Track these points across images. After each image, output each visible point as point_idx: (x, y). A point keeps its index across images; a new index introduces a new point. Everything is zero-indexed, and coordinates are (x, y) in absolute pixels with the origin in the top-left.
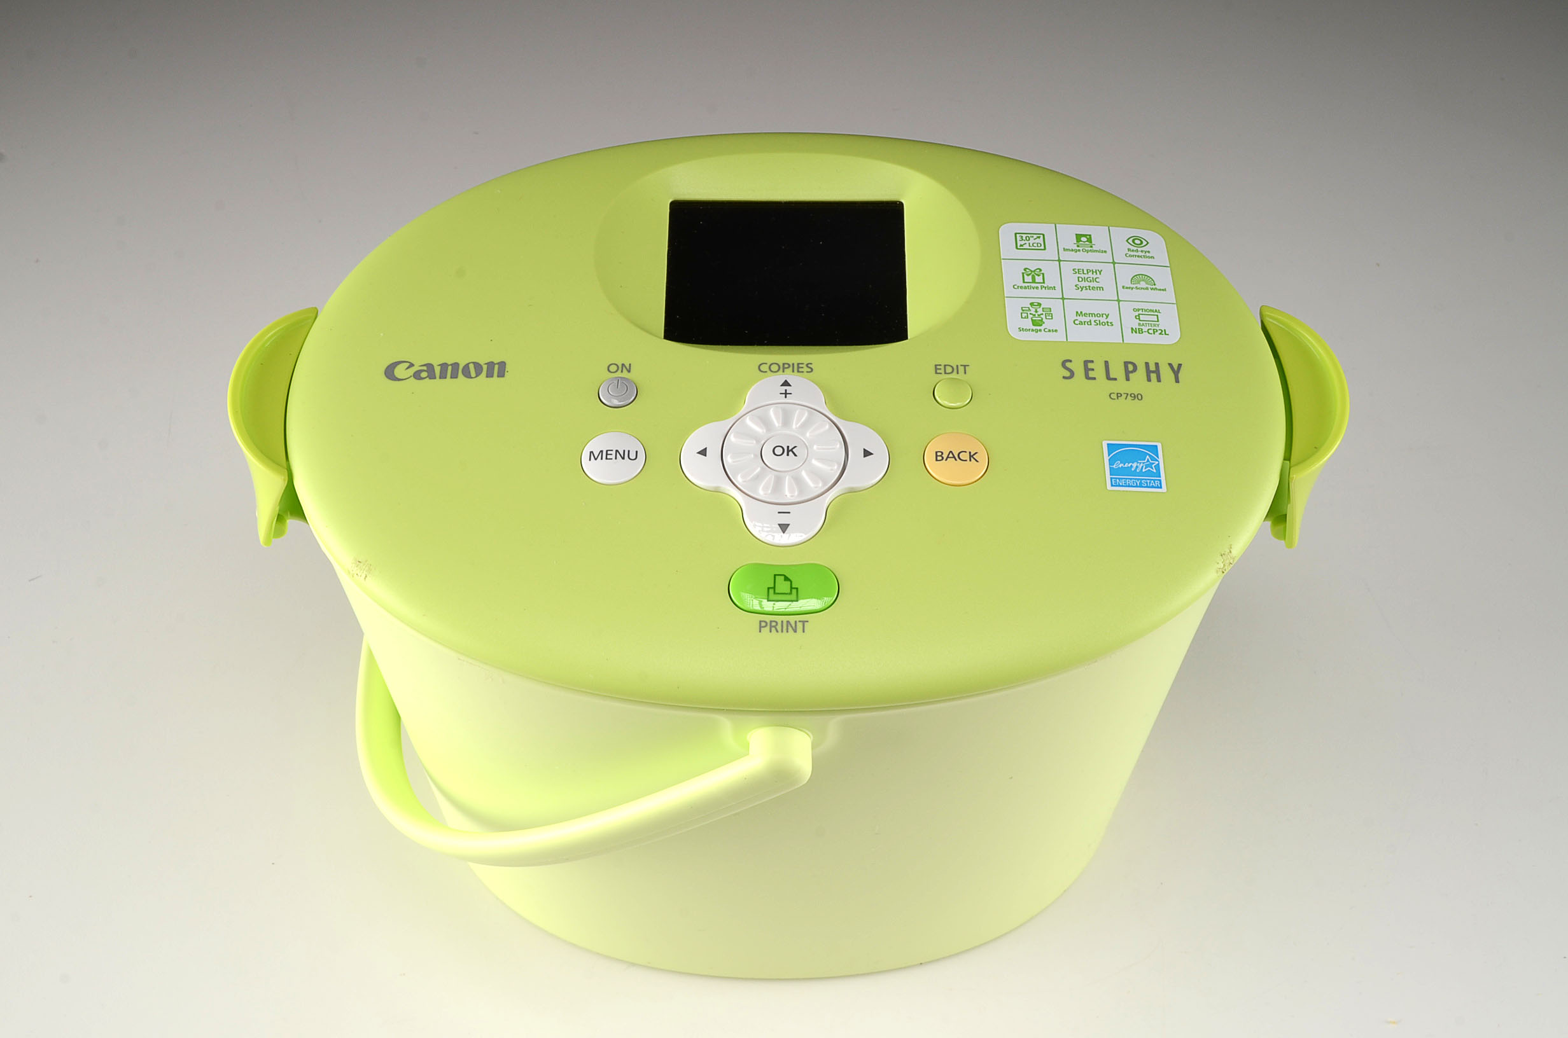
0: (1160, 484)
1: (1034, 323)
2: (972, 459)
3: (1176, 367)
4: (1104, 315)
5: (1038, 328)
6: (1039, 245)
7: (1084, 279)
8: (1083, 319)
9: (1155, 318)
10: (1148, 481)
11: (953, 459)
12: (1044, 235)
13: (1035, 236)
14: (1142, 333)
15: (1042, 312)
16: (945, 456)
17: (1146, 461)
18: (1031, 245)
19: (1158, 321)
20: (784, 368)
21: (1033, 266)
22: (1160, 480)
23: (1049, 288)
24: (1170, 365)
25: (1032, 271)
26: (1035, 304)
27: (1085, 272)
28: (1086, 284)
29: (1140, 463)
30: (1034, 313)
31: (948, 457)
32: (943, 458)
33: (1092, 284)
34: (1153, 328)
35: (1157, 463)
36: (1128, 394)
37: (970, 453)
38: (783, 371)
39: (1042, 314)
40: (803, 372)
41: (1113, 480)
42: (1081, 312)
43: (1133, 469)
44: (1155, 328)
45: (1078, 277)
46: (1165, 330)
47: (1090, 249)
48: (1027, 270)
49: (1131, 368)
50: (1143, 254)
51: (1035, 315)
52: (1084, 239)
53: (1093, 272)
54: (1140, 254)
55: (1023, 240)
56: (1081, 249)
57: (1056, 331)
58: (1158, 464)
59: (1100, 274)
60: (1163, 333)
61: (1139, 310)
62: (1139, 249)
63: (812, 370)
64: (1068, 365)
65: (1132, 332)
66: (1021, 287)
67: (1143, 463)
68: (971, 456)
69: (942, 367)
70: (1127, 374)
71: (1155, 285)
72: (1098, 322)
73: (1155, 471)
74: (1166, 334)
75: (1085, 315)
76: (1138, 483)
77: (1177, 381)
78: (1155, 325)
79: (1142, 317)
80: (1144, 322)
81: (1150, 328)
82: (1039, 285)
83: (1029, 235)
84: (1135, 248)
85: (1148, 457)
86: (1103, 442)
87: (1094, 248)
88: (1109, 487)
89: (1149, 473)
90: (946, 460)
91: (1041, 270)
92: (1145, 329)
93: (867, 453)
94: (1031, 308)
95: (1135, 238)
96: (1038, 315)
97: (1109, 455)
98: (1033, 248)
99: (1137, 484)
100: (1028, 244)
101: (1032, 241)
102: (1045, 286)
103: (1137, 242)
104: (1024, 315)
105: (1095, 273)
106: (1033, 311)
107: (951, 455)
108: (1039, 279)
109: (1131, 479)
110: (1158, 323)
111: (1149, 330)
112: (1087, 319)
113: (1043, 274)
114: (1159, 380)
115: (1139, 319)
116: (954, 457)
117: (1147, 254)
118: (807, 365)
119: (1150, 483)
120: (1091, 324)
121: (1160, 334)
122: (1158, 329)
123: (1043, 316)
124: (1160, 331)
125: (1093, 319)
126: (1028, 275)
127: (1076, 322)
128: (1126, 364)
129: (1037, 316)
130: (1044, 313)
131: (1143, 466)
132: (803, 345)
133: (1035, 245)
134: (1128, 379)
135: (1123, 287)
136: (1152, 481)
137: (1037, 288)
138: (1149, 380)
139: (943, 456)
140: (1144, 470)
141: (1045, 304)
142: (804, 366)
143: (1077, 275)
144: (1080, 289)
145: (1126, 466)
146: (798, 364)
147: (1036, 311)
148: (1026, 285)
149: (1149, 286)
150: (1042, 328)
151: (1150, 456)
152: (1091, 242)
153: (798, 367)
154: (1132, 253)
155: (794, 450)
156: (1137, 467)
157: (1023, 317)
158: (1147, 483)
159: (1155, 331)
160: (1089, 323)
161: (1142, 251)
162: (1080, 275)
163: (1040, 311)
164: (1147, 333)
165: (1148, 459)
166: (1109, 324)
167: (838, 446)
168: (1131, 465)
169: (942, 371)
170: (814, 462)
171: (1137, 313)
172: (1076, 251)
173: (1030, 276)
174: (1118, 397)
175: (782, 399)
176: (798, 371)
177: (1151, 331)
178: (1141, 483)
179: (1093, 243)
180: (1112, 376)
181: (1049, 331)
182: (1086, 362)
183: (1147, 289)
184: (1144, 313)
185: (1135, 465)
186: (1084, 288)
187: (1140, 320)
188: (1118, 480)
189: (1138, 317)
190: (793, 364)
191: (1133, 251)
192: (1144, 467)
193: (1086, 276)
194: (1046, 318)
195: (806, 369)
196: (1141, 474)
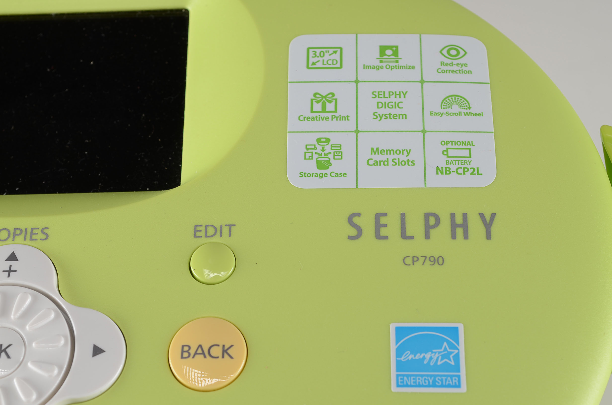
0: (459, 381)
1: (322, 165)
2: (226, 355)
3: (488, 218)
4: (405, 152)
5: (324, 172)
6: (335, 62)
7: (385, 105)
8: (378, 157)
9: (466, 153)
10: (444, 378)
11: (202, 356)
12: (341, 49)
13: (331, 51)
14: (450, 173)
15: (330, 151)
16: (192, 352)
17: (442, 350)
18: (325, 63)
19: (470, 157)
20: (15, 235)
21: (324, 90)
22: (459, 377)
23: (342, 118)
24: (482, 215)
25: (322, 96)
26: (322, 140)
27: (387, 95)
28: (386, 111)
29: (435, 353)
30: (320, 152)
31: (196, 353)
32: (190, 354)
33: (394, 111)
34: (462, 166)
35: (456, 351)
36: (426, 257)
37: (224, 346)
38: (13, 240)
39: (330, 153)
40: (37, 240)
41: (400, 378)
42: (377, 149)
43: (425, 362)
44: (466, 166)
45: (378, 103)
46: (478, 168)
47: (394, 64)
48: (318, 96)
49: (432, 221)
50: (459, 68)
51: (321, 155)
52: (389, 52)
53: (396, 95)
54: (455, 68)
55: (316, 56)
56: (384, 65)
57: (345, 175)
58: (458, 354)
59: (404, 97)
60: (476, 172)
61: (447, 143)
62: (455, 62)
63: (47, 236)
64: (356, 220)
65: (437, 174)
66: (308, 119)
67: (439, 353)
68: (225, 351)
69: (203, 229)
70: (428, 228)
71: (470, 108)
72: (396, 161)
73: (453, 363)
74: (478, 174)
75: (382, 152)
76: (431, 381)
77: (489, 237)
78: (466, 162)
79: (451, 153)
80: (453, 159)
81: (460, 166)
82: (329, 115)
83: (324, 50)
84: (449, 61)
85: (445, 344)
86: (391, 326)
87: (401, 63)
88: (394, 388)
89: (446, 367)
90: (193, 357)
91: (333, 95)
92: (453, 168)
93: (97, 351)
94: (317, 146)
95: (451, 48)
96: (325, 154)
97: (397, 343)
98: (327, 66)
99: (429, 382)
100: (321, 62)
101: (327, 57)
102: (337, 115)
103: (453, 52)
104: (308, 155)
105: (398, 96)
106: (319, 148)
107: (200, 351)
108: (330, 107)
109: (422, 376)
110: (469, 159)
111: (457, 169)
112: (382, 158)
113: (336, 100)
114: (466, 237)
115: (447, 155)
116: (203, 353)
117: (464, 68)
118: (42, 231)
119: (446, 380)
120: (388, 165)
121: (472, 174)
122: (469, 167)
123: (331, 156)
124: (472, 170)
125: (391, 157)
126: (318, 102)
127: (371, 162)
128: (427, 216)
129: (323, 156)
130: (332, 151)
131: (438, 358)
132: (60, 192)
133: (330, 62)
134: (427, 236)
135: (431, 113)
136: (449, 378)
137: (327, 119)
138: (454, 237)
139: (190, 351)
140: (439, 363)
141: (335, 139)
142: (39, 231)
143: (377, 100)
144: (379, 118)
145: (417, 357)
146: (32, 229)
147: (323, 150)
148: (314, 115)
149: (463, 111)
150: (328, 171)
151: (448, 342)
152: (397, 56)
153: (32, 234)
154: (445, 68)
155: (7, 350)
156: (431, 358)
157: (307, 157)
158: (442, 380)
159: (465, 170)
160: (386, 163)
161: (457, 65)
162: (380, 100)
163: (328, 149)
164: (455, 173)
165: (445, 347)
166: (410, 163)
167: (62, 342)
168: (424, 356)
169: (202, 234)
170: (30, 365)
171: (445, 148)
172: (379, 68)
173: (320, 104)
174: (413, 261)
175: (3, 278)
176: (31, 239)
177: (460, 171)
178: (434, 381)
179: (399, 57)
180: (408, 233)
181: (337, 175)
182: (378, 216)
183: (460, 114)
184: (454, 146)
185: (428, 356)
186: (384, 117)
187: (448, 157)
188: (405, 378)
189: (445, 153)
190: (26, 229)
191: (447, 64)
192: (440, 357)
193: (387, 100)
194: (334, 159)
195: (40, 236)
196: (436, 368)
